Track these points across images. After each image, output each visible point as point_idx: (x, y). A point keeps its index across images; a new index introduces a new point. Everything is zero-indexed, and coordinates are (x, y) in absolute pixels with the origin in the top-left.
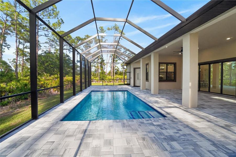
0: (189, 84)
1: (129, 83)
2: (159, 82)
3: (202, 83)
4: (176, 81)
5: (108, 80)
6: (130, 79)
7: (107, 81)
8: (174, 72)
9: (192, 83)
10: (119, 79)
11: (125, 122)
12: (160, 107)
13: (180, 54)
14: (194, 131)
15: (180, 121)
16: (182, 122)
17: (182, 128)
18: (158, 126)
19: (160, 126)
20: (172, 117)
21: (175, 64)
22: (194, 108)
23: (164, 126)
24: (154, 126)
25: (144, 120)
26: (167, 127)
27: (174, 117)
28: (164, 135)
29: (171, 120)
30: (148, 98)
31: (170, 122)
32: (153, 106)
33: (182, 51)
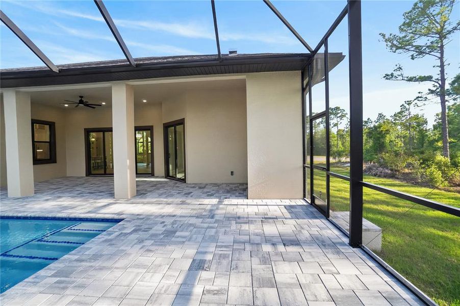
4: (55, 162)
8: (50, 142)
9: (130, 161)
11: (76, 257)
12: (89, 212)
13: (66, 105)
14: (174, 216)
15: (148, 215)
16: (151, 215)
17: (162, 220)
18: (135, 231)
19: (139, 230)
20: (130, 214)
21: (52, 126)
22: (134, 197)
23: (143, 227)
24: (131, 233)
25: (102, 237)
26: (147, 226)
27: (133, 214)
28: (160, 235)
29: (138, 219)
30: (23, 206)
31: (142, 221)
32: (72, 216)
33: (81, 102)
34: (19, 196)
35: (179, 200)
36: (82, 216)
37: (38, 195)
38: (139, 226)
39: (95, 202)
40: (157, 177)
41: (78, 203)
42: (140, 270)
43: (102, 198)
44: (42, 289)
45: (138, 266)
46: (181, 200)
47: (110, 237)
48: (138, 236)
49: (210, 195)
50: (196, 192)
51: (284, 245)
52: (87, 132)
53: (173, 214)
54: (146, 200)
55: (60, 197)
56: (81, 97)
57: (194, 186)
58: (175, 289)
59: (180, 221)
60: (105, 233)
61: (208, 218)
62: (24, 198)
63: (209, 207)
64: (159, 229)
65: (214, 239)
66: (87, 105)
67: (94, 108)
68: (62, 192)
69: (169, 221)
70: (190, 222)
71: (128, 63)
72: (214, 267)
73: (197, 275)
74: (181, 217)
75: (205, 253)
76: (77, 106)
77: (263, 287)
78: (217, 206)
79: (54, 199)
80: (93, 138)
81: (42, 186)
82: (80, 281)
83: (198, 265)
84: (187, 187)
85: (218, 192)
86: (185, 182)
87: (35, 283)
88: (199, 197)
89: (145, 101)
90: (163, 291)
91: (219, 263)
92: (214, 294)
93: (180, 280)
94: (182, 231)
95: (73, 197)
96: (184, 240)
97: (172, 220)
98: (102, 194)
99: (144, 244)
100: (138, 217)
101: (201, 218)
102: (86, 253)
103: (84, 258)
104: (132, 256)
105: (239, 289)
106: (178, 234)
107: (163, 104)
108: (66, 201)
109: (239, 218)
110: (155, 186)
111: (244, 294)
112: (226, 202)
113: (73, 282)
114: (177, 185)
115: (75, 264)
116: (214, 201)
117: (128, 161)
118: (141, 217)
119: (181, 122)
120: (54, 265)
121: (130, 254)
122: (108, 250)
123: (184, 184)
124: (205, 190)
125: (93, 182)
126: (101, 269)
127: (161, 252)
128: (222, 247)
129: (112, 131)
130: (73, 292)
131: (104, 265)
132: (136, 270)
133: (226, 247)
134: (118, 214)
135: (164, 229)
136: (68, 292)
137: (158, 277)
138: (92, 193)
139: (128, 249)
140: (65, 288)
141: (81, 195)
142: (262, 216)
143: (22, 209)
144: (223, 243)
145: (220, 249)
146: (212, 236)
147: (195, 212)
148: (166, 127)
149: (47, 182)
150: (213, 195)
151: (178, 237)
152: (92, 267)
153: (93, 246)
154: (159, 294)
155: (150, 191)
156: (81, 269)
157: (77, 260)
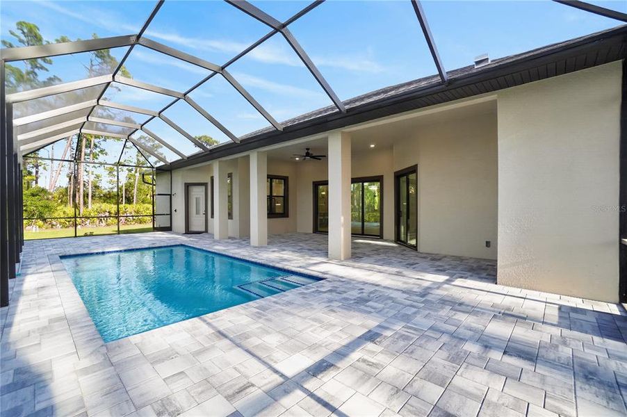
0: (340, 218)
1: (169, 226)
2: (268, 217)
3: (322, 218)
4: (288, 216)
5: (63, 220)
6: (171, 214)
7: (61, 223)
8: (284, 197)
9: (344, 218)
10: (107, 214)
11: (275, 300)
12: (300, 267)
13: (297, 159)
14: (377, 285)
15: (351, 280)
16: (354, 280)
17: (362, 287)
18: (330, 291)
19: (335, 291)
20: (334, 276)
21: (285, 180)
22: (347, 259)
23: (338, 290)
24: (325, 292)
25: (301, 290)
26: (343, 289)
27: (337, 276)
28: (351, 300)
29: (340, 281)
30: (257, 254)
31: (341, 284)
32: (286, 267)
33: (308, 154)
34: (257, 245)
35: (394, 270)
36: (294, 269)
37: (270, 246)
38: (336, 287)
39: (309, 259)
40: (386, 241)
41: (295, 258)
42: (315, 323)
43: (317, 256)
44: (247, 314)
45: (315, 320)
46: (398, 270)
47: (306, 291)
48: (330, 296)
49: (440, 270)
50: (424, 264)
51: (505, 353)
52: (316, 185)
53: (378, 283)
54: (357, 264)
55: (284, 250)
56: (308, 149)
57: (425, 256)
58: (336, 347)
59: (381, 292)
60: (303, 287)
61: (417, 295)
62: (260, 248)
63: (427, 284)
64: (355, 294)
65: (406, 318)
66: (314, 157)
67: (320, 159)
68: (286, 246)
69: (368, 289)
70: (392, 295)
71: (338, 110)
72: (385, 343)
73: (363, 344)
74: (384, 287)
75: (387, 328)
76: (305, 159)
77: (429, 381)
78: (439, 286)
79: (278, 252)
80: (323, 191)
81: (274, 238)
82: (270, 316)
83: (371, 336)
84: (417, 256)
85: (454, 268)
86: (417, 250)
87: (245, 308)
88: (424, 270)
89: (372, 146)
90: (324, 345)
91: (394, 342)
92: (368, 365)
93: (345, 343)
94: (376, 302)
95: (293, 251)
96: (372, 310)
97: (373, 289)
98: (319, 252)
99: (332, 304)
100: (340, 279)
101: (408, 294)
102: (284, 299)
103: (279, 301)
104: (315, 311)
105: (398, 371)
106: (370, 303)
107: (394, 148)
108: (286, 255)
109: (461, 304)
110: (377, 250)
111: (399, 377)
112: (458, 282)
113: (266, 316)
114: (405, 252)
115: (273, 304)
116: (441, 278)
117: (342, 218)
118: (344, 280)
119: (414, 170)
120: (259, 301)
121: (315, 309)
122: (299, 300)
123: (414, 253)
124: (438, 263)
125: (315, 239)
126: (288, 313)
127: (342, 315)
128: (411, 328)
129: (327, 184)
130: (263, 321)
131: (291, 311)
132: (312, 323)
133: (415, 330)
134: (323, 273)
135: (359, 295)
136: (260, 320)
137: (327, 333)
138: (311, 250)
139: (316, 305)
140: (260, 318)
141: (301, 250)
142: (499, 310)
143: (256, 256)
144: (415, 325)
145: (406, 330)
146: (408, 315)
147: (405, 286)
148: (398, 176)
149: (279, 235)
150: (444, 271)
151: (368, 306)
152: (282, 309)
153: (290, 295)
154: (320, 346)
155: (369, 256)
156: (275, 308)
157: (274, 302)
